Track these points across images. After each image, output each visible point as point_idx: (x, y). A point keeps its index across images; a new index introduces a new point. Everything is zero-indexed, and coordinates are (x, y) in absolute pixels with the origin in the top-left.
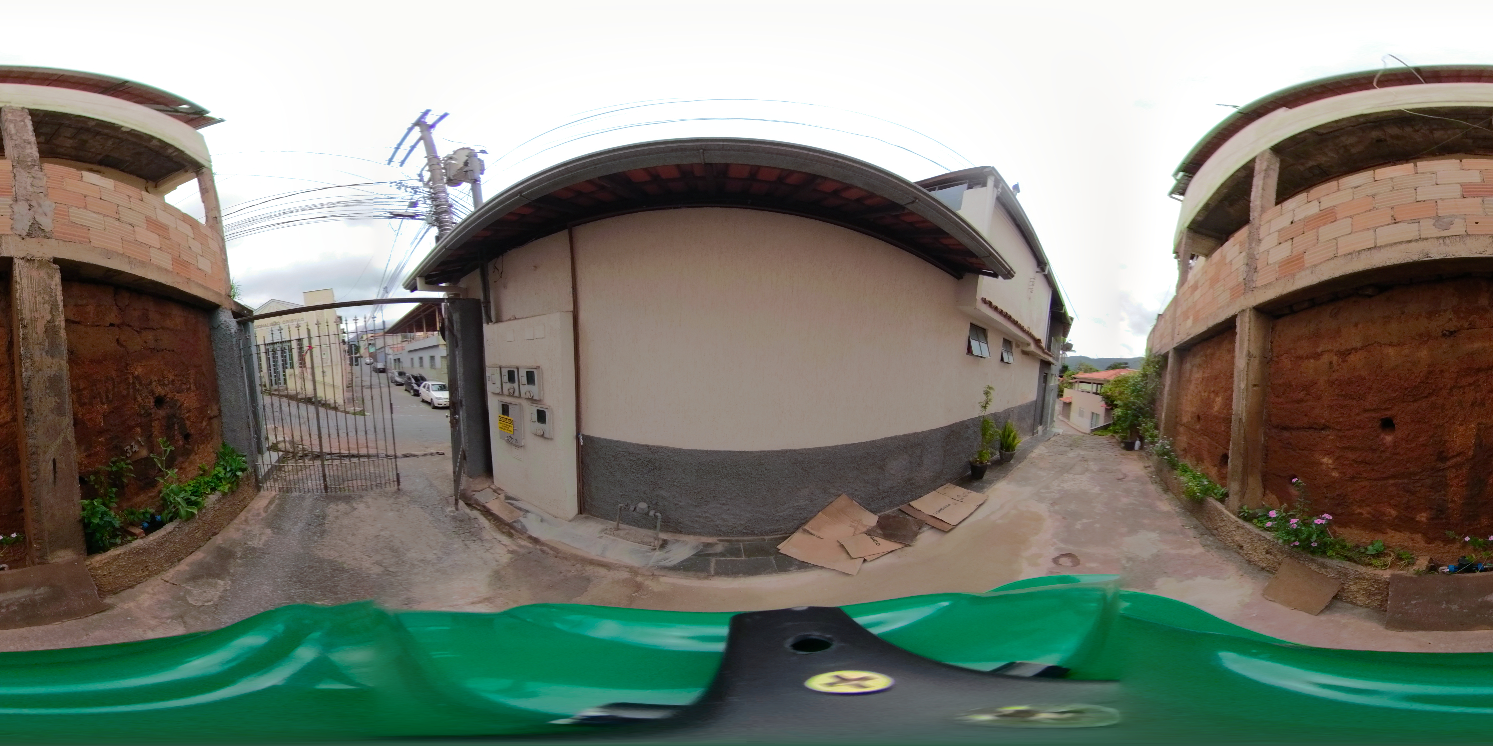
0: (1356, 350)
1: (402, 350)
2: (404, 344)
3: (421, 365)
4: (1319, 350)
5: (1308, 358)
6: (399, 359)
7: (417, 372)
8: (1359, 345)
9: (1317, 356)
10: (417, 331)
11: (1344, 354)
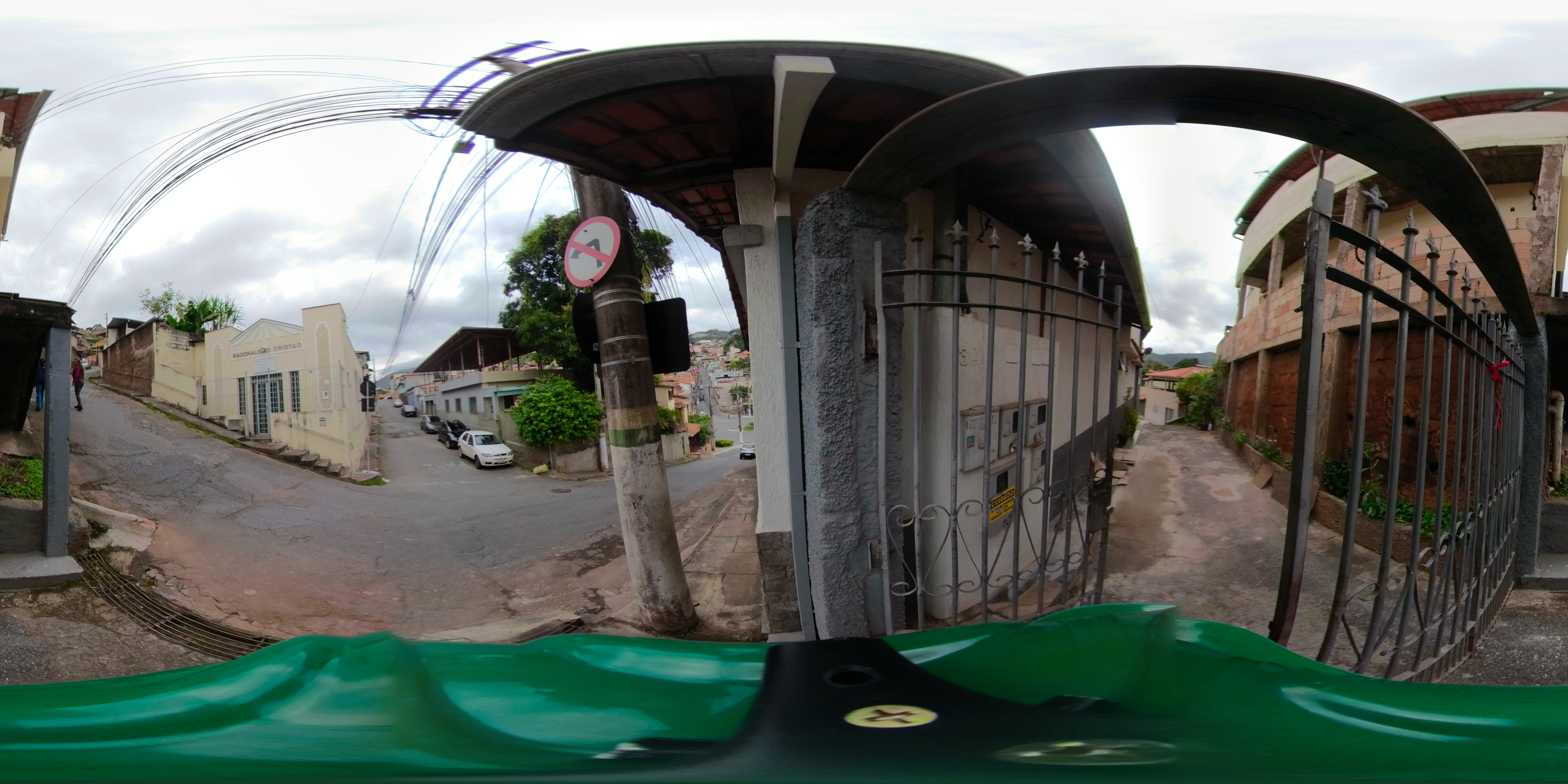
2: (437, 384)
6: (432, 402)
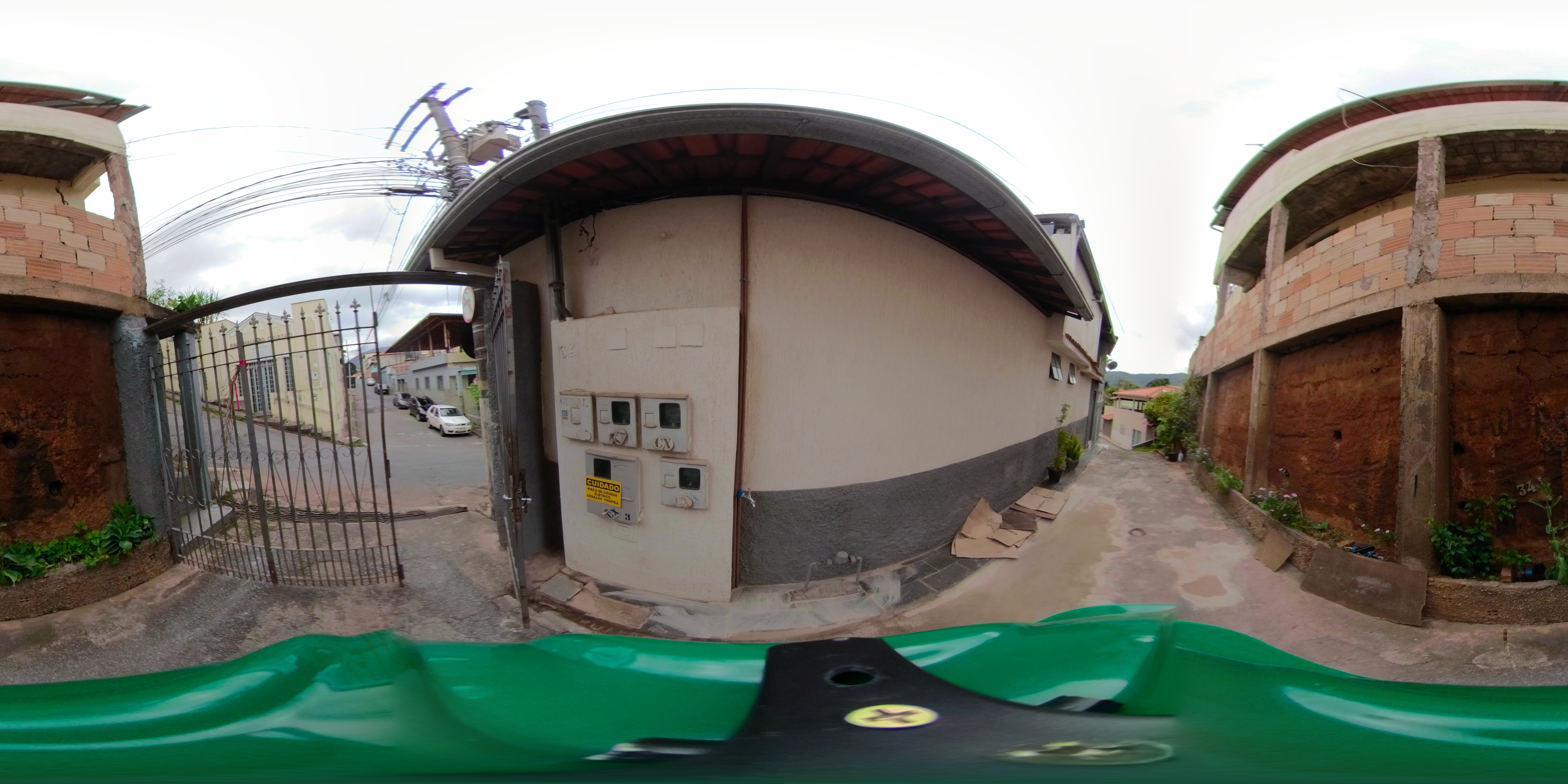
0: (1322, 382)
1: (407, 369)
2: (409, 363)
3: (428, 386)
4: (1303, 381)
5: (1297, 387)
6: (403, 380)
7: (423, 393)
8: (1324, 379)
9: (1302, 385)
10: (423, 350)
11: (1316, 385)
